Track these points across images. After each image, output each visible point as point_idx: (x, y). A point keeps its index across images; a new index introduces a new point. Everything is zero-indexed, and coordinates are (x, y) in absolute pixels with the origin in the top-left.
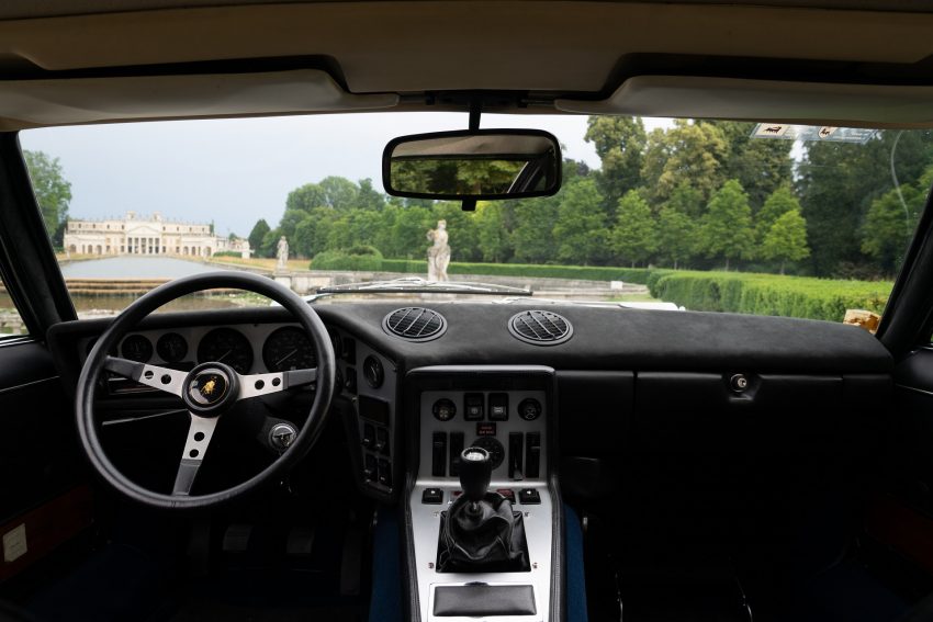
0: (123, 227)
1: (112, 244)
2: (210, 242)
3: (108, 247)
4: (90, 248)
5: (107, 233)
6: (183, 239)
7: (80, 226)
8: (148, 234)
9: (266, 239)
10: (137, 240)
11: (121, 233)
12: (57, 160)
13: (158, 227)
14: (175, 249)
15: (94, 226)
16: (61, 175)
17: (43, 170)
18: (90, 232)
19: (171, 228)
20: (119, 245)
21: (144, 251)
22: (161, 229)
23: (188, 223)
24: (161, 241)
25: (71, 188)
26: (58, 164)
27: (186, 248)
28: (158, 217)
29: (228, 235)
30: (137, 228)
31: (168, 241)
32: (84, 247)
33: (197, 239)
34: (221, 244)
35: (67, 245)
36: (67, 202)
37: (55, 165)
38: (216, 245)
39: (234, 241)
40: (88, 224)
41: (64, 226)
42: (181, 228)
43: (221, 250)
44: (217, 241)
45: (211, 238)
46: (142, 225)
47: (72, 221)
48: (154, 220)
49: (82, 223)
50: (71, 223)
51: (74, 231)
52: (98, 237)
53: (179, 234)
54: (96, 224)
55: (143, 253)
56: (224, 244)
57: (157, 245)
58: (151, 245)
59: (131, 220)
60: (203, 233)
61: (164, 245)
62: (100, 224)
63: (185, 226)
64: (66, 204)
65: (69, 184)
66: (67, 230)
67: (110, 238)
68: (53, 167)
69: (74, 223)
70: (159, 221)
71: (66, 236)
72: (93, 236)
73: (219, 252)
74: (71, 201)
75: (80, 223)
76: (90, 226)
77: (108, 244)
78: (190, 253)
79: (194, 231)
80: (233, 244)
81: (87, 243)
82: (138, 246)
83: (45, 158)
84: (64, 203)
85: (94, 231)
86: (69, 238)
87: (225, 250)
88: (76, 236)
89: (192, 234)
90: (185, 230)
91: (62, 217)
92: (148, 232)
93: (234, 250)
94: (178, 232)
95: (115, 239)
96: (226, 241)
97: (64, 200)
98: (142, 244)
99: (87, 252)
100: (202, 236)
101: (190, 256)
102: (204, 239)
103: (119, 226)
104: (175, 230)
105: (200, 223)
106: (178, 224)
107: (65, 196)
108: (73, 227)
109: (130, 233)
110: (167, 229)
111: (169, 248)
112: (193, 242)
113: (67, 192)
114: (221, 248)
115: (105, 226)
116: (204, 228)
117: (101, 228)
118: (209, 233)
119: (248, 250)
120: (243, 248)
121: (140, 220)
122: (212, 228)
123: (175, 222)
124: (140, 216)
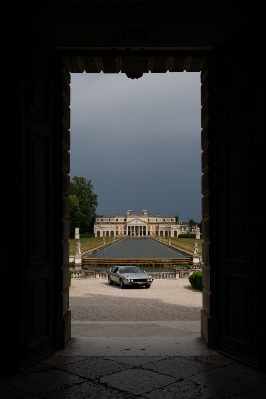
0: (125, 220)
1: (119, 230)
2: (176, 228)
3: (117, 232)
4: (107, 232)
5: (116, 223)
6: (160, 226)
7: (102, 220)
8: (139, 223)
10: (133, 227)
11: (125, 223)
12: (90, 182)
14: (155, 233)
15: (109, 220)
16: (92, 190)
17: (83, 188)
18: (107, 223)
19: (153, 220)
20: (123, 230)
22: (146, 221)
23: (162, 217)
24: (147, 228)
25: (97, 198)
26: (91, 184)
27: (162, 232)
28: (145, 213)
29: (188, 221)
30: (133, 220)
31: (151, 228)
32: (104, 231)
33: (168, 226)
34: (183, 229)
35: (95, 232)
36: (95, 206)
37: (89, 184)
38: (180, 230)
39: (191, 226)
40: (106, 219)
41: (94, 220)
42: (159, 219)
43: (183, 233)
44: (180, 227)
45: (176, 226)
46: (135, 218)
47: (98, 217)
48: (143, 215)
49: (103, 218)
50: (97, 218)
51: (99, 223)
52: (112, 226)
53: (158, 223)
54: (110, 218)
55: (136, 235)
56: (185, 229)
57: (145, 230)
58: (141, 230)
59: (130, 216)
60: (172, 222)
61: (149, 230)
62: (112, 218)
63: (161, 218)
64: (95, 208)
65: (97, 196)
66: (95, 222)
67: (118, 227)
68: (88, 186)
69: (99, 218)
70: (146, 216)
71: (95, 226)
72: (109, 226)
73: (182, 234)
74: (97, 206)
75: (102, 218)
76: (107, 220)
77: (117, 230)
78: (164, 235)
79: (166, 221)
80: (191, 229)
81: (106, 230)
82: (134, 231)
83: (84, 181)
84: (94, 207)
85: (109, 223)
86: (96, 227)
87: (185, 233)
88: (100, 226)
89: (165, 223)
90: (161, 221)
91: (92, 215)
92: (139, 222)
93: (191, 233)
94: (157, 222)
95: (121, 227)
96: (186, 227)
97: (94, 205)
98: (136, 230)
99: (105, 235)
100: (171, 224)
101: (164, 237)
102: (172, 226)
103: (123, 219)
104: (155, 221)
105: (170, 216)
106: (157, 217)
107: (94, 203)
108: (98, 221)
109: (129, 223)
110: (150, 221)
111: (152, 232)
112: (166, 228)
113: (95, 201)
114: (183, 231)
115: (115, 219)
116: (172, 219)
117: (113, 221)
118: (175, 222)
119: (199, 233)
120: (196, 232)
121: (135, 215)
122: (177, 219)
123: (155, 216)
124: (135, 213)
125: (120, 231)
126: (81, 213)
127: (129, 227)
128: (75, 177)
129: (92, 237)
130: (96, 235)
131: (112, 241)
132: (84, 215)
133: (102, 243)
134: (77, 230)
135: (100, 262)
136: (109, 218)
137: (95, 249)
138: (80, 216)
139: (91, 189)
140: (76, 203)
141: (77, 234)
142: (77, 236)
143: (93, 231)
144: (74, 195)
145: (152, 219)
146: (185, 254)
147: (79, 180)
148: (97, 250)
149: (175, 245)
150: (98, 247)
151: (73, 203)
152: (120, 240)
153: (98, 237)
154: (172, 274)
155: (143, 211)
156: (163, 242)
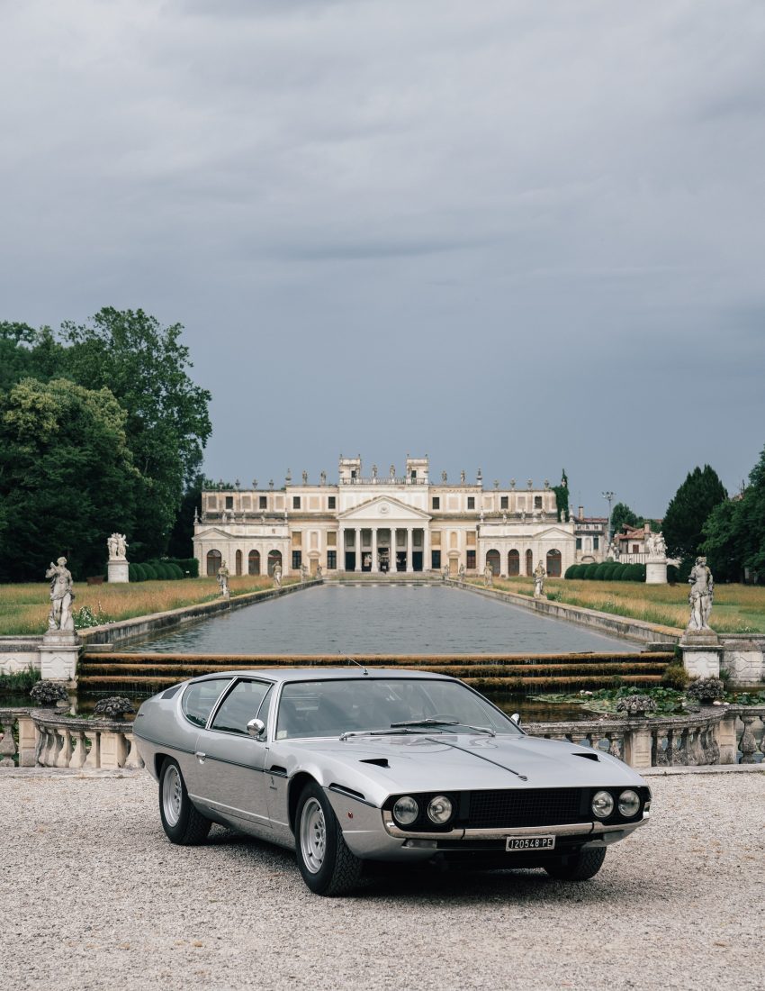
0: (332, 502)
1: (307, 548)
2: (558, 537)
3: (297, 556)
4: (255, 555)
5: (291, 518)
6: (485, 531)
7: (229, 501)
8: (395, 517)
9: (711, 526)
10: (366, 534)
11: (330, 518)
12: (174, 332)
13: (419, 498)
14: (463, 560)
15: (263, 501)
16: (186, 370)
17: (146, 359)
18: (253, 517)
19: (454, 501)
20: (323, 548)
21: (384, 566)
22: (426, 505)
23: (496, 487)
24: (427, 538)
25: (210, 405)
26: (179, 341)
27: (493, 556)
28: (421, 473)
29: (608, 513)
30: (368, 503)
31: (446, 538)
32: (239, 553)
33: (521, 530)
34: (587, 542)
35: (200, 554)
36: (200, 441)
37: (172, 342)
38: (573, 545)
39: (625, 531)
40: (248, 498)
41: (194, 501)
42: (480, 499)
43: (588, 561)
44: (576, 533)
45: (559, 527)
46: (377, 495)
47: (212, 489)
48: (409, 481)
49: (233, 495)
50: (209, 494)
51: (218, 516)
52: (274, 531)
53: (476, 518)
54: (267, 495)
55: (381, 569)
56: (596, 540)
57: (418, 549)
58: (402, 549)
59: (352, 483)
60: (539, 511)
61: (436, 548)
62: (276, 494)
63: (491, 495)
64: (197, 447)
65: (205, 395)
66: (200, 513)
67: (300, 533)
68: (167, 350)
69: (217, 494)
70: (423, 484)
71: (198, 529)
72: (261, 528)
73: (583, 565)
74: (209, 440)
75: (229, 494)
76: (254, 501)
77: (297, 548)
78: (504, 569)
79: (514, 506)
80: (622, 540)
81: (246, 549)
82: (370, 553)
83: (150, 327)
84: (193, 445)
85: (262, 514)
86: (204, 533)
87: (599, 560)
88: (220, 528)
89: (509, 516)
90: (489, 506)
91: (188, 481)
92: (394, 512)
93: (623, 559)
94: (471, 511)
95: (314, 533)
96: (601, 533)
97: (193, 436)
98: (381, 546)
99: (245, 570)
100: (535, 520)
101: (503, 576)
102: (540, 528)
103: (324, 498)
104: (463, 506)
105: (530, 484)
106: (471, 489)
107: (196, 427)
108: (214, 506)
109: (349, 517)
110: (445, 505)
111: (449, 555)
112: (511, 537)
113: (198, 417)
114: (588, 553)
115: (288, 500)
116: (540, 498)
117: (280, 506)
118: (555, 511)
119: (662, 557)
120: (647, 552)
121: (374, 481)
122: (562, 497)
123: (463, 484)
124: (375, 470)
125: (309, 550)
126: (137, 469)
127: (350, 534)
128: (105, 311)
129: (185, 576)
130: (203, 570)
132: (149, 481)
134: (117, 543)
136: (263, 494)
137: (168, 613)
138: (132, 482)
139: (182, 366)
140: (115, 425)
141: (118, 563)
142: (119, 571)
143: (189, 551)
144: (105, 392)
145: (451, 499)
147: (126, 325)
150: (192, 608)
151: (101, 426)
152: (308, 585)
153: (211, 577)
154: (608, 735)
155: (411, 465)
156: (507, 593)
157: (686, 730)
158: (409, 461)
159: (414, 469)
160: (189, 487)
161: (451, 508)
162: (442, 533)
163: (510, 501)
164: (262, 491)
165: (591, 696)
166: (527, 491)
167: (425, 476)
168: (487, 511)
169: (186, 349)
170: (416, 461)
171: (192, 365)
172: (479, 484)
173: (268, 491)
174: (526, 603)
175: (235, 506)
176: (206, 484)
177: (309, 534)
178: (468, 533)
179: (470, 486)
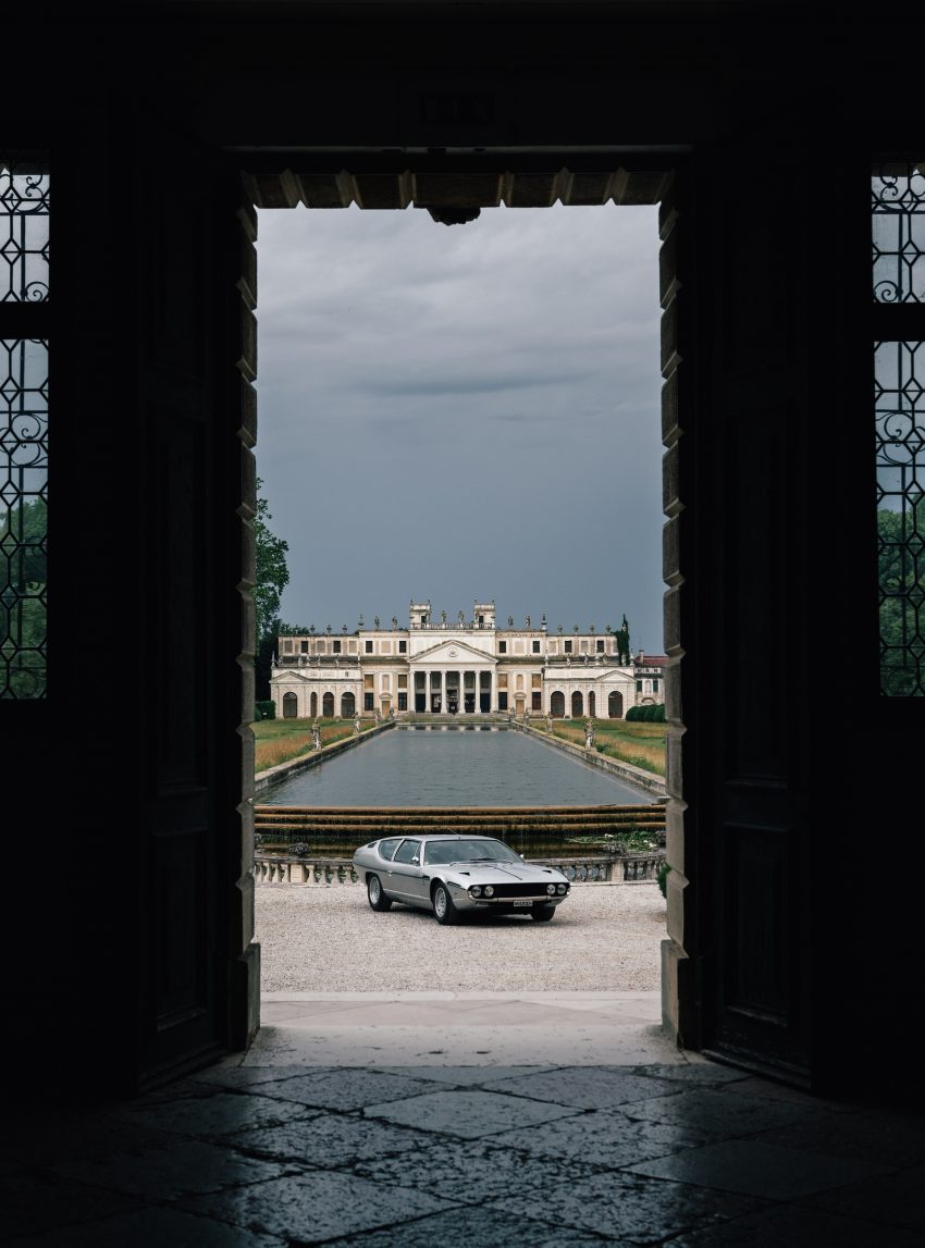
0: (403, 646)
1: (378, 690)
2: (620, 679)
3: (369, 698)
4: (329, 697)
5: (365, 661)
6: (550, 673)
7: (305, 646)
8: (464, 661)
10: (436, 676)
11: (401, 661)
13: (487, 642)
15: (337, 646)
16: (265, 521)
18: (327, 661)
19: (520, 645)
20: (394, 690)
21: (453, 707)
22: (492, 649)
23: (560, 632)
24: (494, 680)
25: (287, 555)
27: (557, 698)
28: (488, 618)
30: (437, 647)
31: (513, 680)
32: (314, 696)
33: (584, 673)
34: (647, 685)
35: (277, 696)
36: (277, 589)
38: (633, 688)
40: (323, 642)
41: (270, 648)
42: (544, 643)
43: (648, 703)
44: (637, 676)
45: (621, 670)
46: (447, 639)
47: (288, 633)
48: (477, 626)
49: (309, 639)
50: (285, 639)
51: (293, 660)
52: (347, 674)
53: (541, 661)
54: (341, 639)
55: (450, 711)
56: (655, 683)
57: (485, 691)
58: (470, 691)
59: (422, 628)
60: (601, 654)
61: (503, 690)
62: (349, 639)
63: (556, 639)
64: (275, 595)
65: (283, 545)
66: (276, 658)
67: (373, 676)
69: (292, 639)
70: (490, 628)
71: (275, 673)
72: (335, 671)
73: (642, 707)
74: (286, 587)
75: (304, 639)
76: (329, 645)
77: (369, 690)
78: (568, 710)
79: (577, 649)
81: (321, 689)
82: (440, 695)
84: (271, 593)
85: (336, 657)
86: (281, 676)
87: (658, 702)
88: (296, 671)
89: (573, 659)
90: (553, 650)
91: (265, 627)
92: (463, 656)
94: (536, 655)
95: (386, 676)
96: (660, 676)
97: (271, 585)
98: (450, 688)
99: (320, 712)
100: (597, 664)
101: (567, 717)
102: (602, 672)
103: (395, 643)
104: (528, 650)
105: (592, 629)
106: (537, 634)
107: (274, 576)
108: (290, 650)
109: (421, 660)
110: (511, 649)
111: (515, 696)
112: (575, 679)
113: (276, 565)
114: (648, 695)
115: (361, 644)
116: (602, 642)
117: (353, 650)
118: (616, 654)
121: (443, 626)
122: (623, 641)
123: (529, 629)
124: (444, 615)
125: (381, 692)
127: (420, 677)
129: (263, 718)
130: (279, 712)
131: (351, 735)
133: (307, 743)
135: (305, 821)
136: (337, 639)
137: (280, 768)
139: (261, 518)
143: (267, 693)
145: (517, 643)
146: (651, 788)
148: (290, 773)
149: (613, 750)
150: (295, 761)
152: (382, 730)
153: (288, 720)
154: (598, 866)
155: (480, 610)
156: (565, 742)
157: (646, 862)
158: (477, 607)
159: (481, 614)
160: (266, 632)
161: (516, 652)
162: (509, 676)
163: (573, 645)
164: (336, 636)
165: (612, 839)
166: (589, 636)
167: (492, 621)
168: (551, 654)
169: (265, 502)
170: (483, 607)
171: (270, 517)
172: (544, 628)
173: (342, 636)
174: (579, 753)
175: (310, 650)
176: (283, 628)
177: (380, 676)
178: (533, 676)
179: (534, 631)
